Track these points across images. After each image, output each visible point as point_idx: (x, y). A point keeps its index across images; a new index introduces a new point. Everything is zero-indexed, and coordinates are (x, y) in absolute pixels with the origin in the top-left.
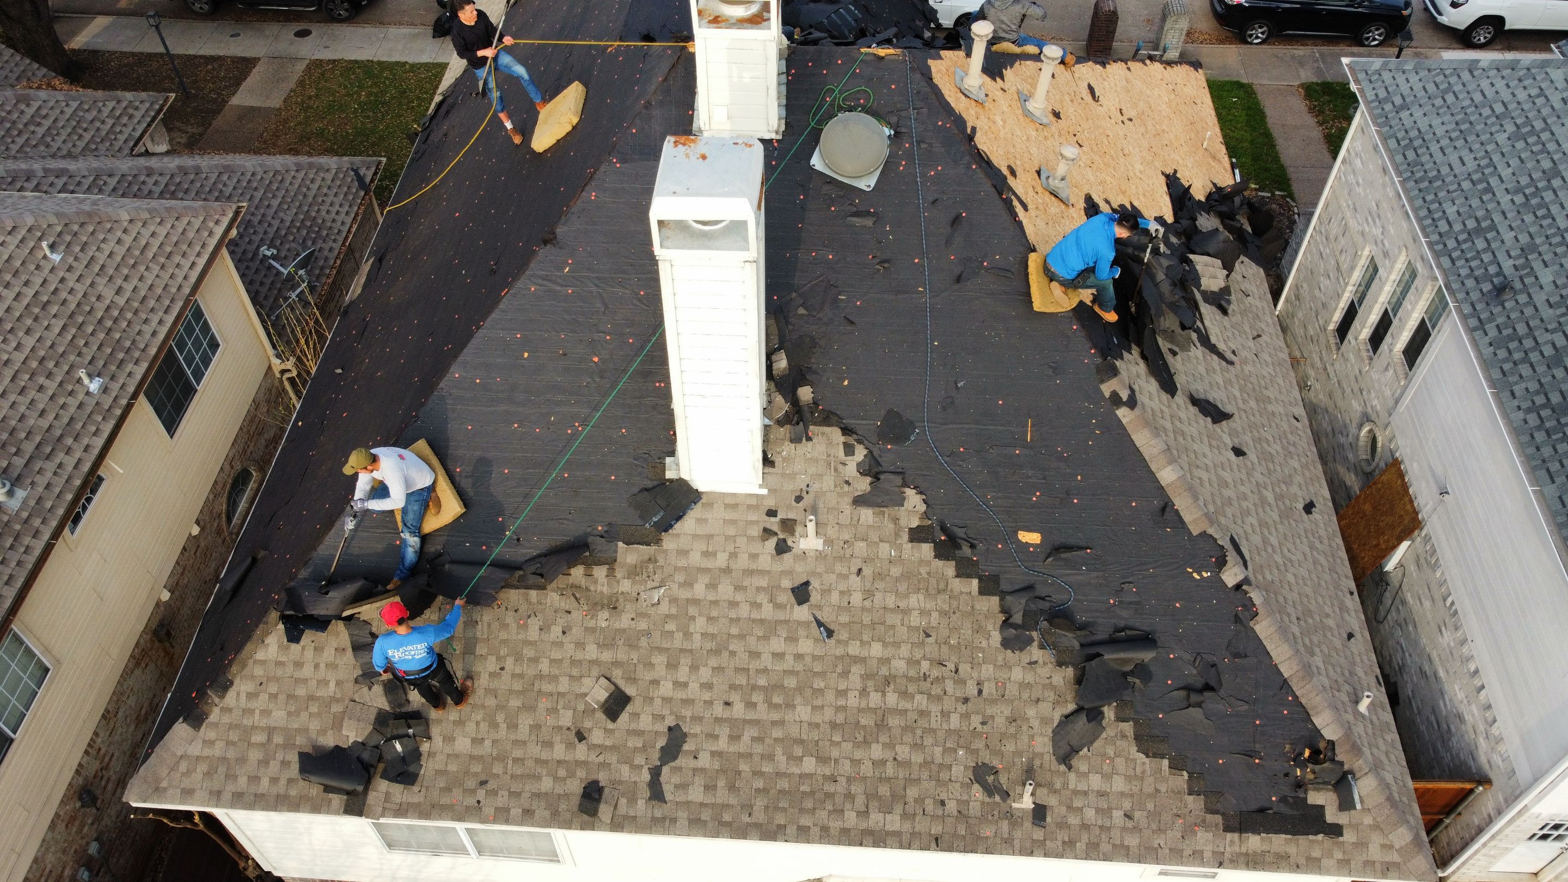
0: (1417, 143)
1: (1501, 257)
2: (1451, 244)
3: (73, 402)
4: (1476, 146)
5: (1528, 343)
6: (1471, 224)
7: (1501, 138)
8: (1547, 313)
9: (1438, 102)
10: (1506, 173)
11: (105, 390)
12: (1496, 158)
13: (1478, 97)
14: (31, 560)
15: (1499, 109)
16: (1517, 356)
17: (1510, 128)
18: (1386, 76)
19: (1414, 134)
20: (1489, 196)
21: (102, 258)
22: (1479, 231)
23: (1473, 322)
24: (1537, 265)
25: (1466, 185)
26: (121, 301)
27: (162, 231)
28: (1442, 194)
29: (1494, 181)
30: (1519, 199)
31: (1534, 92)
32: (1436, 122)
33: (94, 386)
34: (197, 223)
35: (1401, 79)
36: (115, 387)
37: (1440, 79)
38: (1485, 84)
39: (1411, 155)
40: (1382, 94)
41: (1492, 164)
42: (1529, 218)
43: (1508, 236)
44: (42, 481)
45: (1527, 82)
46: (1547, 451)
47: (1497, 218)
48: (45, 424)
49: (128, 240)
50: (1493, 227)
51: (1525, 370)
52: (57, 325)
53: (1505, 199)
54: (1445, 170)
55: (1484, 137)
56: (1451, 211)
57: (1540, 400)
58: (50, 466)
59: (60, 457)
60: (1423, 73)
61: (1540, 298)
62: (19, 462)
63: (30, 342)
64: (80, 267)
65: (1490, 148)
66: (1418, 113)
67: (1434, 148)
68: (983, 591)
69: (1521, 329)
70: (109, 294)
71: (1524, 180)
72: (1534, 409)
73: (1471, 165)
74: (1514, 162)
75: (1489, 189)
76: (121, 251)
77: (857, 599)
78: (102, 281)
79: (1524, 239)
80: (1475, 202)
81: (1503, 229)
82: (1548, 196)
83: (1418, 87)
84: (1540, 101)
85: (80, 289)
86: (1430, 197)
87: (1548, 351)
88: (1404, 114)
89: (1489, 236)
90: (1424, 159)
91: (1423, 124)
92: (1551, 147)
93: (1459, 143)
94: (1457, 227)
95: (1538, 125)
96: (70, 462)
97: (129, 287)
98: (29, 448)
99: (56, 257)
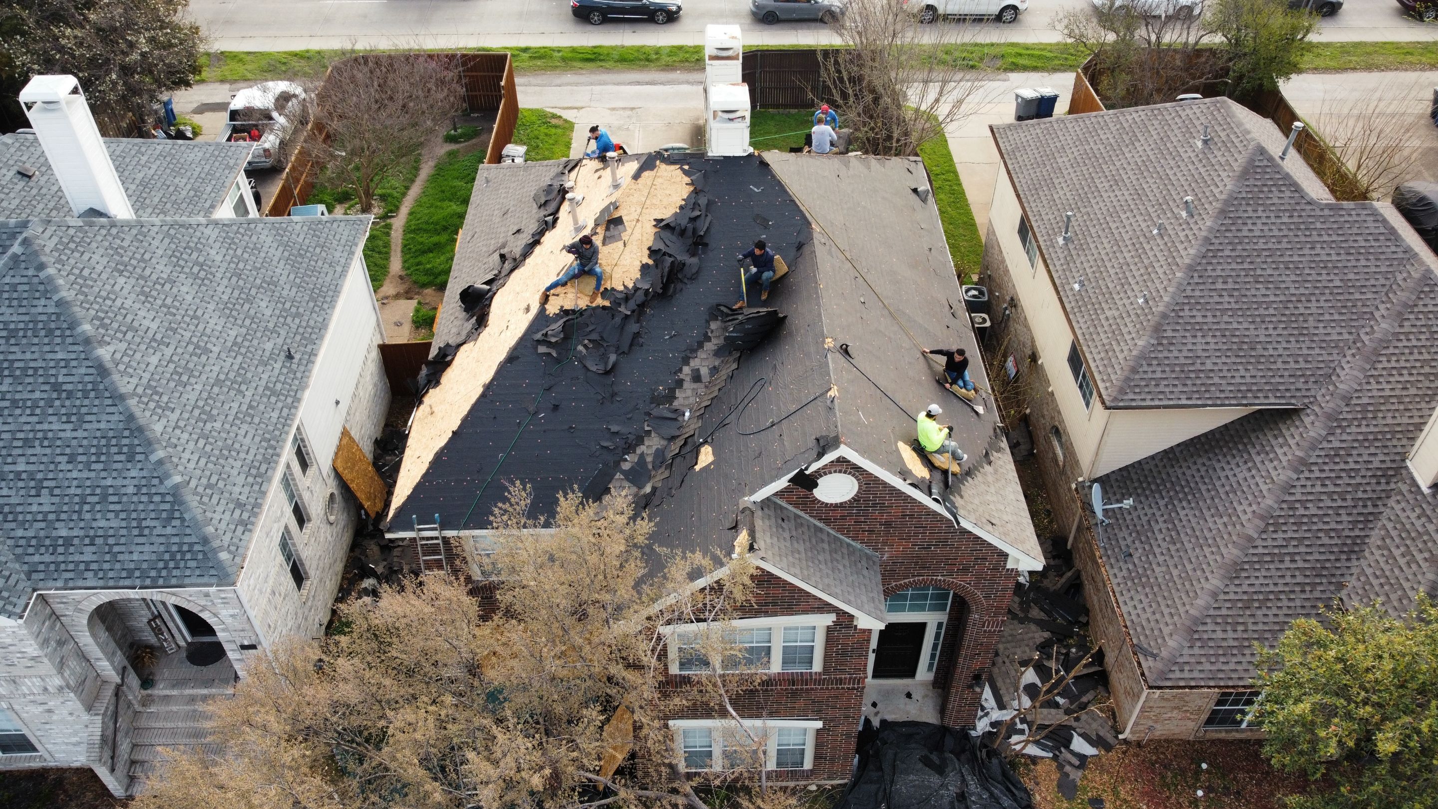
0: (254, 471)
1: (276, 372)
2: (290, 400)
4: (232, 435)
5: (301, 330)
6: (273, 399)
7: (217, 425)
8: (283, 333)
9: (221, 484)
10: (235, 405)
11: (1072, 289)
12: (230, 418)
13: (203, 461)
15: (202, 442)
16: (309, 330)
17: (209, 426)
18: (227, 539)
19: (250, 480)
20: (253, 403)
21: (1127, 320)
22: (274, 393)
23: (312, 358)
24: (267, 354)
25: (256, 420)
26: (1101, 317)
27: (1121, 356)
28: (271, 428)
29: (244, 408)
30: (243, 387)
31: (178, 432)
32: (234, 472)
33: (1076, 286)
34: (1113, 377)
35: (223, 526)
36: (1069, 293)
37: (205, 499)
38: (192, 465)
39: (264, 467)
40: (240, 529)
41: (236, 417)
42: (249, 375)
43: (265, 376)
44: (1060, 251)
45: (174, 440)
46: (331, 293)
47: (260, 389)
49: (1127, 337)
50: (266, 388)
51: (312, 323)
52: (1111, 286)
53: (249, 394)
54: (258, 439)
55: (224, 435)
56: (275, 415)
57: (317, 309)
58: (1061, 256)
59: (1062, 261)
60: (209, 515)
61: (280, 341)
63: (1112, 272)
64: (1129, 308)
65: (227, 426)
66: (237, 489)
67: (250, 457)
69: (298, 338)
70: (1109, 313)
71: (232, 393)
72: (322, 309)
73: (245, 427)
74: (226, 407)
75: (250, 407)
76: (1125, 330)
78: (1116, 314)
79: (260, 369)
80: (261, 407)
81: (263, 383)
82: (232, 375)
83: (220, 509)
84: (182, 424)
85: (1119, 303)
86: (277, 433)
87: (297, 321)
88: (243, 498)
89: (271, 385)
90: (259, 457)
91: (241, 480)
92: (205, 395)
93: (237, 446)
94: (280, 405)
95: (197, 412)
96: (1057, 263)
97: (1105, 324)
98: (1074, 252)
99: (1141, 301)
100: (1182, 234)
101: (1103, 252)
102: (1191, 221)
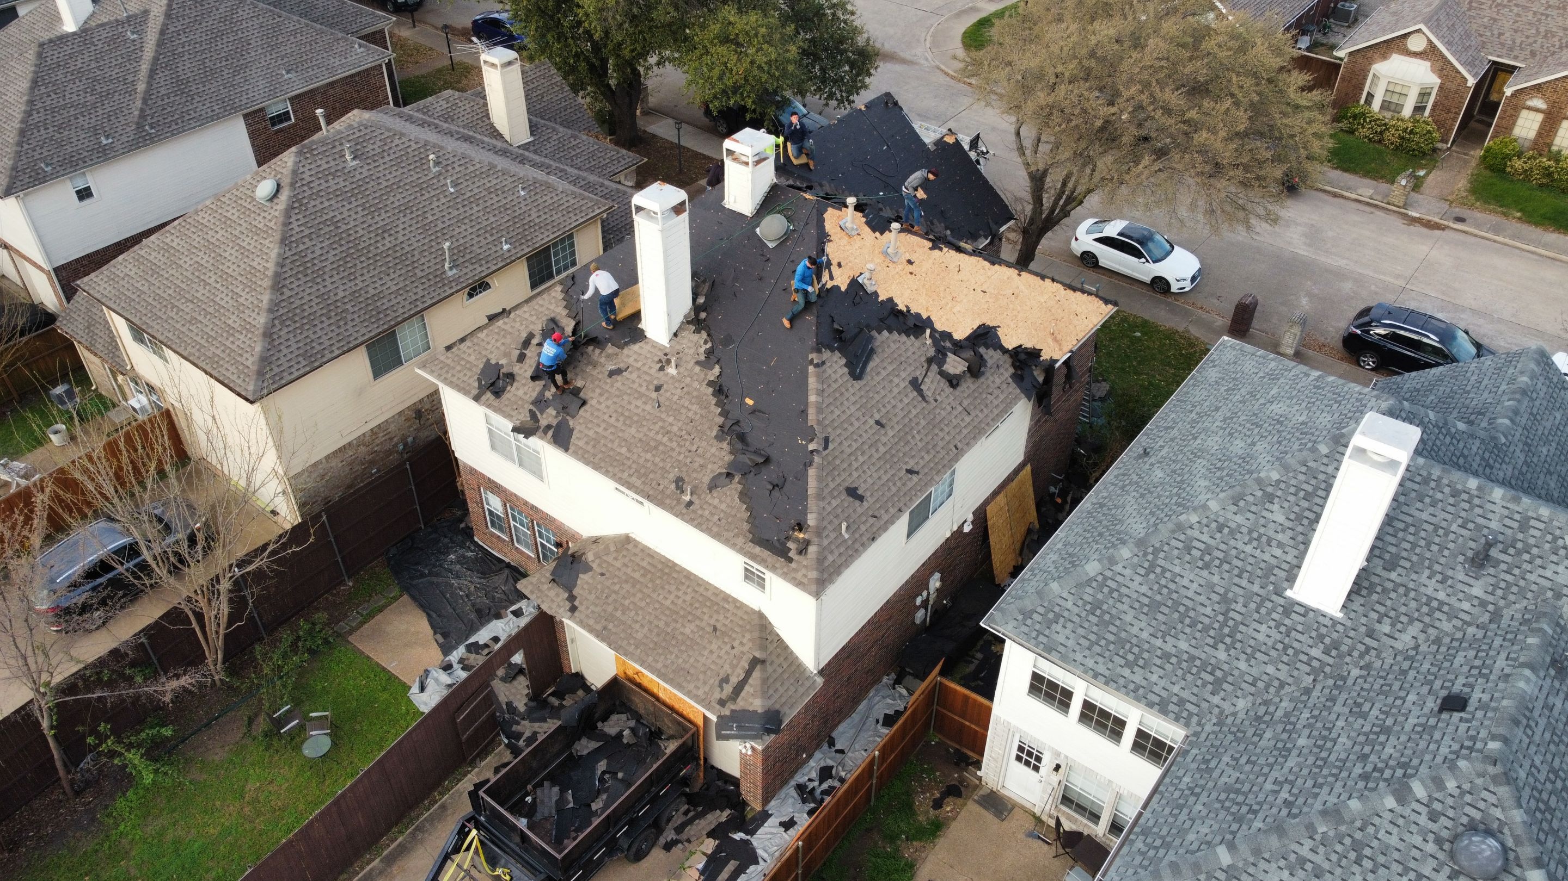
3: (494, 249)
11: (509, 251)
14: (443, 295)
21: (540, 201)
26: (537, 221)
27: (572, 202)
33: (506, 247)
34: (590, 204)
36: (514, 251)
44: (465, 271)
48: (479, 251)
49: (556, 199)
52: (507, 218)
58: (471, 267)
59: (476, 266)
62: (461, 260)
63: (492, 219)
64: (529, 201)
68: (720, 414)
70: (534, 215)
76: (550, 202)
77: (675, 398)
78: (535, 210)
85: (524, 209)
96: (480, 269)
97: (544, 217)
98: (468, 257)
99: (522, 193)
100: (458, 169)
101: (470, 231)
102: (445, 163)
